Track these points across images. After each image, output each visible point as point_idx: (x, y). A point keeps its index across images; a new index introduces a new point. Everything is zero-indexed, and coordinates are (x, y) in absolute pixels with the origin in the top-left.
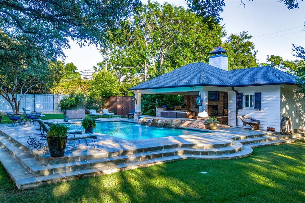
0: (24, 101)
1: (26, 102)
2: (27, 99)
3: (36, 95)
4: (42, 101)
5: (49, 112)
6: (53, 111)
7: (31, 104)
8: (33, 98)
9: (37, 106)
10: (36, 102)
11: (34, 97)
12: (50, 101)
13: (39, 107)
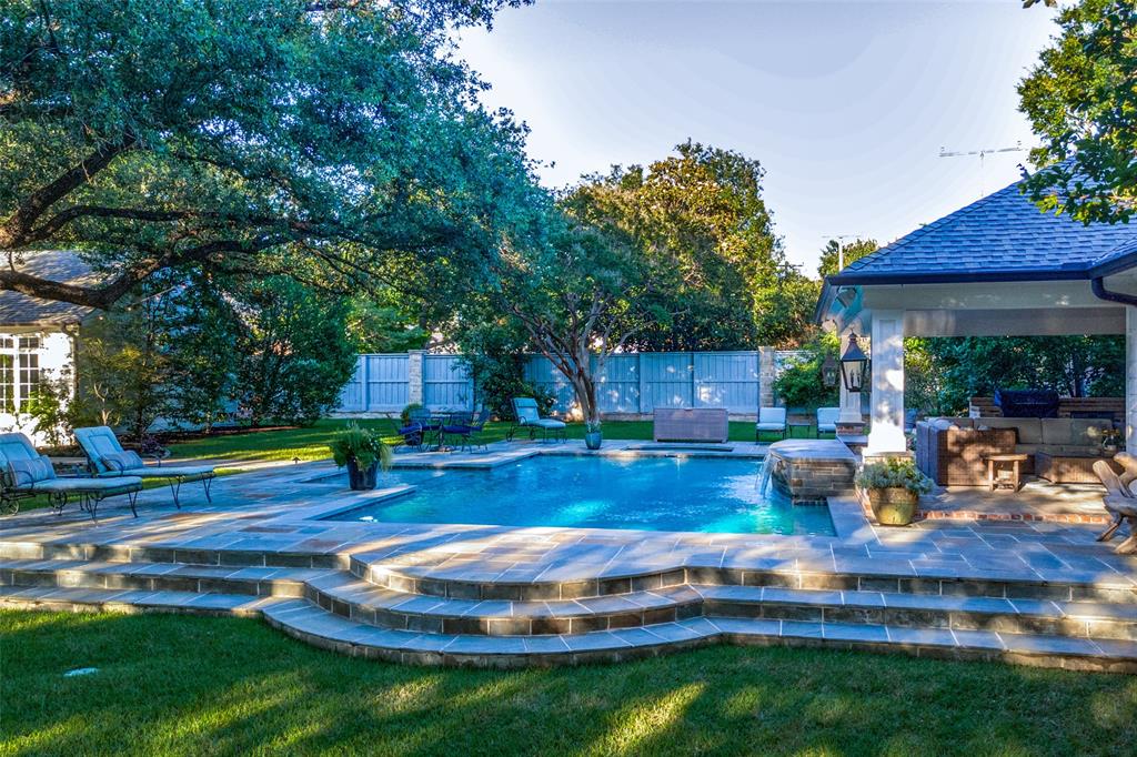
0: (662, 378)
1: (668, 380)
2: (671, 370)
3: (697, 356)
4: (719, 374)
5: (740, 415)
6: (756, 411)
7: (684, 385)
8: (689, 367)
9: (704, 393)
10: (697, 381)
11: (692, 364)
12: (745, 377)
13: (707, 396)
